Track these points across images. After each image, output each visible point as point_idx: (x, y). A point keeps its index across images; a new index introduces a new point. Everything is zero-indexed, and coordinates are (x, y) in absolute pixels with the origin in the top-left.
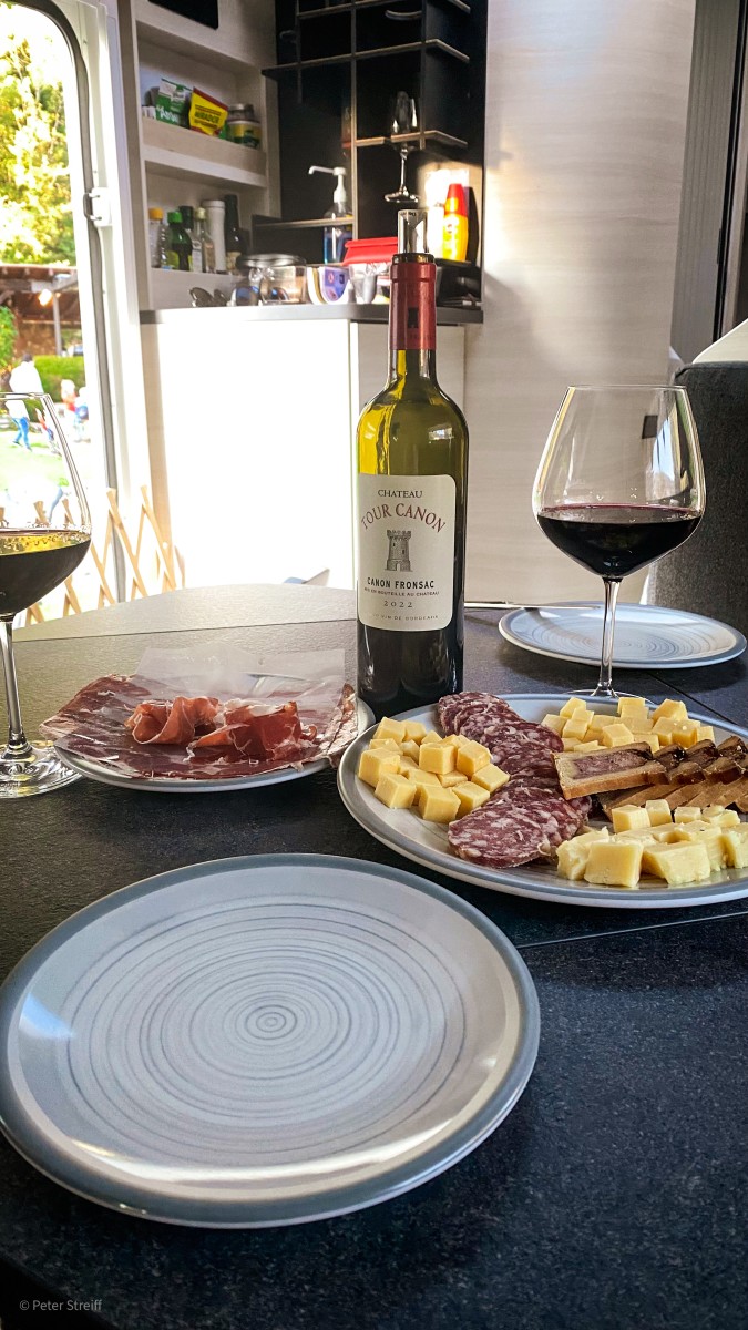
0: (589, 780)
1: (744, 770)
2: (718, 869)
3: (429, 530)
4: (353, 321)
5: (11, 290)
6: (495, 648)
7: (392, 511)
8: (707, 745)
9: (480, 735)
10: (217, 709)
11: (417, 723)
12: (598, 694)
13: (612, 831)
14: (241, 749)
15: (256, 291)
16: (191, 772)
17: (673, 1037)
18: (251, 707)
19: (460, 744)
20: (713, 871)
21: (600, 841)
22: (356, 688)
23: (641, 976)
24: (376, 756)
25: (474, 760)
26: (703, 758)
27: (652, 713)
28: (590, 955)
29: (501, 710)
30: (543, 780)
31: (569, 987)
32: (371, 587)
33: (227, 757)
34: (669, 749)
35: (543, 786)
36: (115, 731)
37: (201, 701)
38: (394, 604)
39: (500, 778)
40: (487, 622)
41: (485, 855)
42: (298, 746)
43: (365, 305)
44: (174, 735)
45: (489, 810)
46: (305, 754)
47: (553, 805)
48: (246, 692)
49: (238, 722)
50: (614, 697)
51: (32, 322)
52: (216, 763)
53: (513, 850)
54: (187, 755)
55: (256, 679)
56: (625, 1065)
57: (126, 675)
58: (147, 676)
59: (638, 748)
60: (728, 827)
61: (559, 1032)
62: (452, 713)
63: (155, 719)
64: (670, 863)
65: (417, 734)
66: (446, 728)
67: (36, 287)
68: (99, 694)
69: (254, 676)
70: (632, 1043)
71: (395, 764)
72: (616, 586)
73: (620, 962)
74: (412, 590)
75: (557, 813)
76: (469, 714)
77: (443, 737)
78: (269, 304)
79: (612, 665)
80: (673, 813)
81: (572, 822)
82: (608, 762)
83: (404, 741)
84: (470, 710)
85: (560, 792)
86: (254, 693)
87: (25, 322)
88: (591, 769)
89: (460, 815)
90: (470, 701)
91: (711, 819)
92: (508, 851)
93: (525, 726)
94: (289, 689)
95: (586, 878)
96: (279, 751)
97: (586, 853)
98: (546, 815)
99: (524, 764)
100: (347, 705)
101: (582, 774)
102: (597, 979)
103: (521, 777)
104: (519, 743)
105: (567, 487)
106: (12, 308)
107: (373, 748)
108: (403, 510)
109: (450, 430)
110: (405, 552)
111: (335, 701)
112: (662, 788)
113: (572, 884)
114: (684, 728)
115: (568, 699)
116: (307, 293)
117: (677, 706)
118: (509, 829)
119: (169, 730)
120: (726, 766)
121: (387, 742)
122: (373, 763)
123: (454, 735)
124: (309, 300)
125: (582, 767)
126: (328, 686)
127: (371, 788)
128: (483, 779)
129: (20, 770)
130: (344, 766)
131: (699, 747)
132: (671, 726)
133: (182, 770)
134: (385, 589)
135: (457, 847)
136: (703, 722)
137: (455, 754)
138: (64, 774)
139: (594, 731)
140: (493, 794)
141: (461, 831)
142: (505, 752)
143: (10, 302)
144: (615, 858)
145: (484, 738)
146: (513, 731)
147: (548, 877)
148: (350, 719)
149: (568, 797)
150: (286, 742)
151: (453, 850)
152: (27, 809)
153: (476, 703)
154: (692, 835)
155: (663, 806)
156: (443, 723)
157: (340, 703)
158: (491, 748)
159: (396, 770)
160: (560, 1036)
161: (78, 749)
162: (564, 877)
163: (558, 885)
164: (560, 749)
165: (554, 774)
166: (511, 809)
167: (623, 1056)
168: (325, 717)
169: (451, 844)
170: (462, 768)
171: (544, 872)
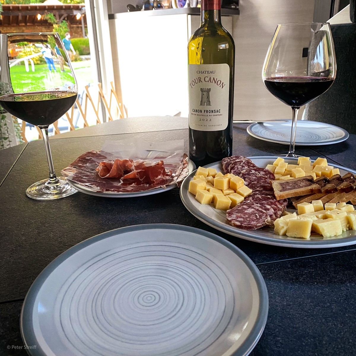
0: (287, 192)
1: (355, 187)
2: (345, 230)
3: (218, 88)
4: (189, 14)
5: (67, 14)
6: (245, 138)
7: (202, 80)
8: (337, 176)
9: (240, 173)
10: (132, 164)
11: (213, 169)
12: (289, 156)
13: (298, 214)
14: (141, 180)
15: (152, 5)
16: (121, 190)
17: (328, 307)
18: (145, 163)
19: (231, 177)
20: (343, 231)
21: (293, 219)
22: (188, 155)
23: (313, 278)
24: (195, 183)
25: (237, 184)
26: (336, 182)
27: (312, 163)
28: (289, 268)
29: (248, 163)
30: (267, 192)
31: (280, 283)
32: (194, 113)
33: (136, 183)
34: (322, 178)
35: (267, 195)
36: (92, 173)
37: (126, 161)
38: (204, 120)
39: (248, 191)
40: (242, 129)
41: (243, 225)
42: (164, 178)
43: (193, 8)
44: (115, 174)
45: (244, 205)
46: (167, 182)
47: (272, 203)
48: (144, 157)
49: (140, 169)
50: (295, 157)
51: (75, 26)
52: (131, 185)
53: (255, 222)
54: (120, 182)
55: (149, 152)
56: (307, 320)
57: (97, 151)
58: (106, 151)
59: (308, 178)
60: (349, 212)
61: (276, 304)
62: (228, 164)
63: (107, 168)
64: (325, 228)
65: (213, 173)
66: (225, 171)
67: (75, 12)
68: (86, 158)
69: (148, 151)
70: (309, 310)
71: (204, 186)
72: (297, 111)
73: (303, 272)
74: (211, 114)
75: (273, 206)
76: (235, 165)
77: (224, 175)
78: (157, 9)
79: (295, 144)
80: (324, 206)
81: (280, 210)
82: (295, 184)
83: (208, 176)
84: (235, 163)
85: (274, 197)
86: (148, 157)
87: (72, 26)
88: (288, 187)
89: (231, 207)
90: (235, 160)
91: (341, 209)
92: (252, 223)
93: (258, 170)
94: (162, 156)
95: (287, 234)
96: (157, 180)
97: (287, 224)
98: (268, 207)
99: (258, 185)
100: (185, 162)
101: (284, 189)
102: (293, 279)
103: (257, 191)
104: (256, 177)
105: (277, 69)
106: (67, 21)
107: (195, 179)
108: (207, 79)
109: (227, 45)
110: (208, 97)
111: (180, 160)
112: (320, 195)
113: (280, 237)
114: (327, 169)
115: (277, 158)
116: (171, 5)
117: (324, 160)
118: (253, 213)
119: (113, 172)
120: (347, 185)
121: (201, 177)
122: (194, 185)
123: (229, 174)
124: (172, 7)
125: (284, 186)
126: (177, 154)
127: (194, 195)
128: (241, 192)
129: (55, 188)
130: (182, 187)
131: (334, 177)
132: (321, 169)
133: (118, 189)
134: (200, 113)
135: (230, 221)
136: (334, 167)
137: (229, 182)
138: (71, 190)
139: (288, 171)
140: (245, 198)
141: (232, 214)
142: (250, 180)
143: (66, 19)
144: (299, 226)
145: (241, 175)
146: (253, 172)
147: (269, 234)
148: (186, 167)
149: (278, 199)
150: (159, 177)
151: (228, 222)
152: (56, 204)
153: (238, 160)
154: (334, 216)
155: (320, 203)
156: (224, 168)
157: (182, 161)
158: (244, 178)
159: (204, 188)
160: (277, 306)
161: (77, 180)
162: (277, 234)
163: (275, 238)
164: (274, 179)
165: (272, 189)
166: (253, 204)
167: (306, 316)
168: (176, 167)
169: (228, 220)
170: (232, 187)
171: (268, 232)
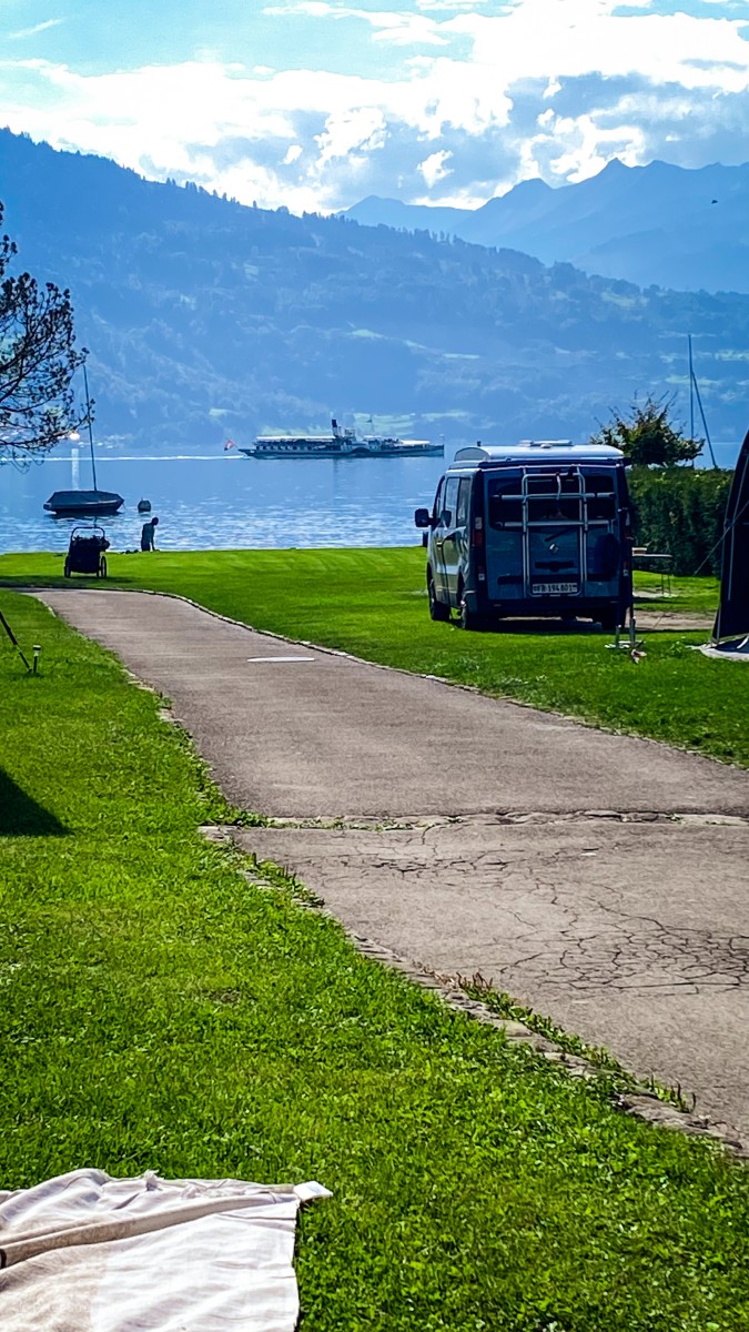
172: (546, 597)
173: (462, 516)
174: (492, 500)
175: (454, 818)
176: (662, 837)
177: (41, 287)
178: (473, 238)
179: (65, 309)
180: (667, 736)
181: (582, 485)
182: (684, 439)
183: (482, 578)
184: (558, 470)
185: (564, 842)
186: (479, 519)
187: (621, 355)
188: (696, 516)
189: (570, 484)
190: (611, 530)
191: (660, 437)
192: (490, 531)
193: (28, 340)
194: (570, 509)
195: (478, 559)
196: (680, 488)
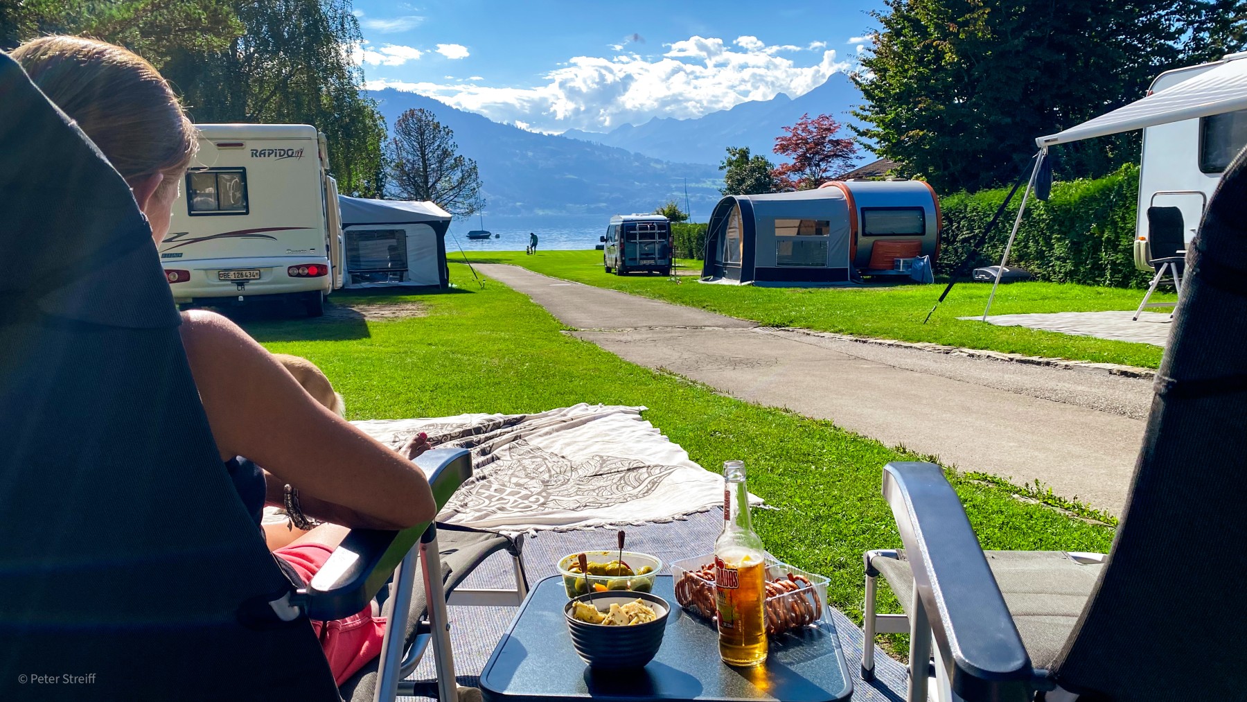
172: (644, 265)
173: (616, 238)
174: (627, 233)
175: (636, 329)
176: (700, 333)
177: (467, 160)
178: (606, 144)
179: (475, 168)
180: (694, 306)
181: (656, 228)
182: (683, 213)
183: (623, 258)
184: (649, 223)
185: (671, 335)
186: (622, 239)
187: (657, 185)
188: (689, 239)
189: (653, 228)
190: (666, 243)
191: (675, 212)
192: (626, 243)
193: (462, 178)
194: (652, 236)
195: (622, 252)
196: (684, 230)
